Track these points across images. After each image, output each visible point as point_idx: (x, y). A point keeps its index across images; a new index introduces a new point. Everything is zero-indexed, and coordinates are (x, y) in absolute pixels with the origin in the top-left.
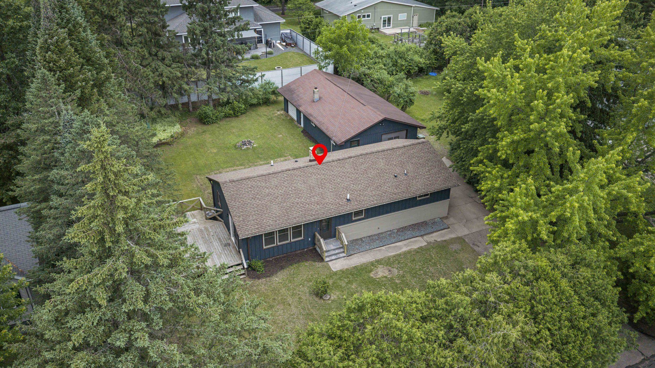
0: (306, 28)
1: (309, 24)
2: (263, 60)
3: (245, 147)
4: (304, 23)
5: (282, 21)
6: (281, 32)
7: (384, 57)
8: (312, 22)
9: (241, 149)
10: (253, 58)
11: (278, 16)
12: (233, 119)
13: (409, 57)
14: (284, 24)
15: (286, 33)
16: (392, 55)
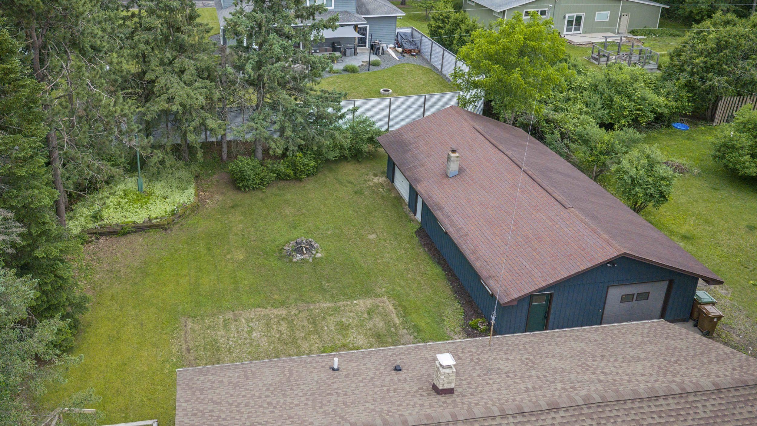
0: (439, 27)
1: (443, 22)
2: (363, 75)
3: (299, 257)
4: (436, 19)
5: (401, 14)
6: (397, 31)
7: (585, 89)
8: (448, 18)
9: (291, 261)
10: (346, 70)
11: (394, 7)
12: (292, 184)
13: (639, 93)
14: (403, 18)
15: (405, 34)
16: (602, 86)
